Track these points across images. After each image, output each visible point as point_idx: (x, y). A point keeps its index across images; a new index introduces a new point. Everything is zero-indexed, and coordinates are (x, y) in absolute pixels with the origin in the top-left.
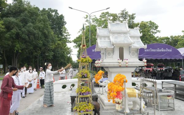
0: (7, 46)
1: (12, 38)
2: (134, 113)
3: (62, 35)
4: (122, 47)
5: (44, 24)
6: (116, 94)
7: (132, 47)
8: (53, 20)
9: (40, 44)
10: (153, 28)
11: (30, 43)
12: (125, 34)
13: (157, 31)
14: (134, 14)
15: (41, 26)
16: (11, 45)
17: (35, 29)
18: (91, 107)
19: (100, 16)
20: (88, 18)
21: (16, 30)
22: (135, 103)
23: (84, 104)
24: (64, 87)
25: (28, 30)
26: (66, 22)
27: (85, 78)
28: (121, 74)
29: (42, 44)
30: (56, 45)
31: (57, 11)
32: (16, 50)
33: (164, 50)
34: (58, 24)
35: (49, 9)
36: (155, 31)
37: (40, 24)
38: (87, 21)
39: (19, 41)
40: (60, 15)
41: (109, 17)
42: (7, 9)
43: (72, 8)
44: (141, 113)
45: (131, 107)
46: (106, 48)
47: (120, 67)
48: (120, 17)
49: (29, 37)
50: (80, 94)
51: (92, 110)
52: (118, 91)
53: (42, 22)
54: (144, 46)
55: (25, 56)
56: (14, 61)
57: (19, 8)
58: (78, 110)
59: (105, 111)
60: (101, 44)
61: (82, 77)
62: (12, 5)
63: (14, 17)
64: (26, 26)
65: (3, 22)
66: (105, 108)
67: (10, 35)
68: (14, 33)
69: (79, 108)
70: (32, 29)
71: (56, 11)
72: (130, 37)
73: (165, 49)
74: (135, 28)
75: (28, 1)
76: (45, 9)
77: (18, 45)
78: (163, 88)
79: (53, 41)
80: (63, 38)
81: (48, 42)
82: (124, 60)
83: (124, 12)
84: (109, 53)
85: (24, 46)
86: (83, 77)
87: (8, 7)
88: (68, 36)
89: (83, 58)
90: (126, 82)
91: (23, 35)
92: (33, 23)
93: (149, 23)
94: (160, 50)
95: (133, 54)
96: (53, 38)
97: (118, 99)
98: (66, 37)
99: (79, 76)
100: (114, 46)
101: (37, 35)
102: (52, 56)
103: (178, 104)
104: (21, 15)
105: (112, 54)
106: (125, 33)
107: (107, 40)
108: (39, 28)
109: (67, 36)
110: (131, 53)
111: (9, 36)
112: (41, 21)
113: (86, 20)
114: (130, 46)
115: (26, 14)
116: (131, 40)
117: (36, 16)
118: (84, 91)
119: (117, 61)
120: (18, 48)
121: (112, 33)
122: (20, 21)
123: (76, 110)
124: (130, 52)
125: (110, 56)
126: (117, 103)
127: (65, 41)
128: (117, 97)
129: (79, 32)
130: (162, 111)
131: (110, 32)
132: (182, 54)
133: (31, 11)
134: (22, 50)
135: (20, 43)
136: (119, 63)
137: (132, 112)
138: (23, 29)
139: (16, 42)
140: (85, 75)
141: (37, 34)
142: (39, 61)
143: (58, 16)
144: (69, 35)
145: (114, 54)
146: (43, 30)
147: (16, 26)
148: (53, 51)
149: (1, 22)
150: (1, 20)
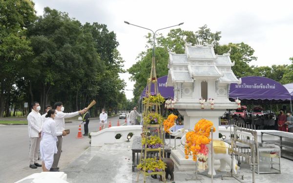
0: (34, 76)
1: (42, 64)
2: (223, 175)
3: (112, 61)
4: (206, 82)
5: (87, 46)
6: (200, 148)
7: (221, 81)
8: (100, 40)
9: (81, 73)
10: (246, 53)
11: (67, 73)
12: (209, 63)
13: (251, 57)
14: (220, 33)
15: (83, 48)
16: (39, 75)
17: (74, 53)
18: (162, 165)
19: (169, 35)
20: (151, 38)
21: (48, 53)
22: (223, 161)
23: (152, 161)
24: (118, 136)
25: (64, 54)
26: (118, 43)
27: (155, 124)
28: (207, 120)
29: (83, 75)
30: (104, 76)
31: (106, 26)
32: (47, 82)
33: (264, 87)
34: (107, 45)
35: (94, 23)
36: (249, 58)
37: (81, 45)
38: (149, 42)
39: (51, 70)
40: (109, 32)
41: (181, 37)
42: (36, 23)
43: (128, 23)
44: (232, 176)
45: (218, 167)
46: (182, 81)
47: (203, 109)
48: (197, 37)
49: (65, 64)
50: (148, 147)
51: (164, 169)
52: (202, 144)
53: (85, 43)
54: (238, 80)
55: (59, 91)
56: (44, 97)
57: (53, 22)
58: (144, 169)
59: (180, 172)
60: (176, 76)
61: (151, 123)
62: (43, 17)
63: (45, 35)
64: (62, 48)
65: (30, 42)
66: (179, 167)
67: (39, 60)
68: (44, 58)
69: (147, 167)
70: (70, 52)
71: (104, 27)
72: (217, 66)
73: (265, 84)
74: (224, 54)
75: (65, 13)
76: (89, 24)
77: (49, 75)
78: (262, 141)
79: (100, 70)
80: (114, 66)
81: (92, 71)
82: (208, 100)
83: (205, 30)
84: (187, 89)
85: (58, 76)
86: (153, 122)
87: (37, 21)
88: (121, 64)
89: (153, 96)
90: (214, 130)
91: (58, 61)
92: (71, 43)
93: (240, 45)
94: (258, 87)
95: (221, 91)
96: (100, 66)
97: (203, 155)
98: (118, 64)
99: (147, 121)
100: (195, 79)
101: (77, 61)
102: (98, 91)
103: (286, 165)
104: (56, 32)
105: (191, 91)
106: (210, 61)
107: (184, 71)
108: (80, 50)
109: (119, 62)
110: (219, 90)
111: (37, 61)
112: (82, 41)
113: (148, 39)
114: (218, 80)
115: (62, 31)
116: (219, 72)
117: (76, 33)
118: (153, 143)
119: (197, 101)
120: (49, 79)
121: (191, 60)
122: (53, 41)
123: (142, 169)
124: (217, 89)
125: (189, 94)
126: (201, 161)
127: (116, 70)
128: (200, 151)
129: (138, 57)
130: (263, 175)
131: (188, 59)
132: (290, 93)
133: (69, 27)
134: (55, 82)
135: (53, 72)
136: (200, 103)
137: (220, 174)
138: (58, 53)
139: (47, 71)
140: (155, 120)
141: (77, 59)
142: (78, 98)
143: (106, 34)
144: (122, 62)
145: (193, 91)
146: (86, 53)
147: (48, 47)
148: (99, 85)
149: (27, 42)
150: (27, 39)
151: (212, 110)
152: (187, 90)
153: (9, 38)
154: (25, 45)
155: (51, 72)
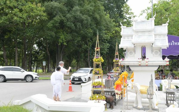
0: (50, 38)
4: (144, 46)
5: (95, 6)
9: (90, 33)
11: (77, 33)
12: (149, 33)
15: (91, 9)
16: (54, 36)
17: (83, 14)
21: (60, 17)
25: (74, 16)
29: (92, 34)
30: (113, 34)
32: (61, 43)
37: (89, 6)
39: (63, 32)
47: (140, 66)
49: (75, 25)
55: (72, 51)
56: (59, 57)
64: (72, 10)
65: (44, 9)
67: (53, 24)
68: (57, 21)
70: (78, 13)
72: (154, 35)
74: (163, 25)
77: (62, 37)
79: (108, 29)
80: (125, 22)
82: (146, 59)
85: (69, 37)
86: (96, 73)
91: (68, 23)
92: (80, 5)
95: (156, 53)
96: (107, 24)
98: (130, 20)
101: (86, 22)
102: (108, 49)
106: (150, 31)
107: (130, 39)
108: (88, 11)
109: (130, 18)
110: (154, 52)
111: (51, 25)
118: (96, 85)
120: (62, 40)
121: (135, 32)
134: (68, 42)
135: (65, 33)
138: (68, 15)
139: (60, 32)
141: (86, 20)
144: (134, 17)
145: (135, 54)
146: (93, 13)
147: (60, 11)
148: (109, 42)
149: (42, 9)
150: (41, 7)
151: (147, 66)
152: (131, 53)
153: (27, 6)
154: (40, 11)
155: (63, 34)
